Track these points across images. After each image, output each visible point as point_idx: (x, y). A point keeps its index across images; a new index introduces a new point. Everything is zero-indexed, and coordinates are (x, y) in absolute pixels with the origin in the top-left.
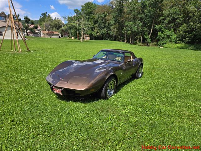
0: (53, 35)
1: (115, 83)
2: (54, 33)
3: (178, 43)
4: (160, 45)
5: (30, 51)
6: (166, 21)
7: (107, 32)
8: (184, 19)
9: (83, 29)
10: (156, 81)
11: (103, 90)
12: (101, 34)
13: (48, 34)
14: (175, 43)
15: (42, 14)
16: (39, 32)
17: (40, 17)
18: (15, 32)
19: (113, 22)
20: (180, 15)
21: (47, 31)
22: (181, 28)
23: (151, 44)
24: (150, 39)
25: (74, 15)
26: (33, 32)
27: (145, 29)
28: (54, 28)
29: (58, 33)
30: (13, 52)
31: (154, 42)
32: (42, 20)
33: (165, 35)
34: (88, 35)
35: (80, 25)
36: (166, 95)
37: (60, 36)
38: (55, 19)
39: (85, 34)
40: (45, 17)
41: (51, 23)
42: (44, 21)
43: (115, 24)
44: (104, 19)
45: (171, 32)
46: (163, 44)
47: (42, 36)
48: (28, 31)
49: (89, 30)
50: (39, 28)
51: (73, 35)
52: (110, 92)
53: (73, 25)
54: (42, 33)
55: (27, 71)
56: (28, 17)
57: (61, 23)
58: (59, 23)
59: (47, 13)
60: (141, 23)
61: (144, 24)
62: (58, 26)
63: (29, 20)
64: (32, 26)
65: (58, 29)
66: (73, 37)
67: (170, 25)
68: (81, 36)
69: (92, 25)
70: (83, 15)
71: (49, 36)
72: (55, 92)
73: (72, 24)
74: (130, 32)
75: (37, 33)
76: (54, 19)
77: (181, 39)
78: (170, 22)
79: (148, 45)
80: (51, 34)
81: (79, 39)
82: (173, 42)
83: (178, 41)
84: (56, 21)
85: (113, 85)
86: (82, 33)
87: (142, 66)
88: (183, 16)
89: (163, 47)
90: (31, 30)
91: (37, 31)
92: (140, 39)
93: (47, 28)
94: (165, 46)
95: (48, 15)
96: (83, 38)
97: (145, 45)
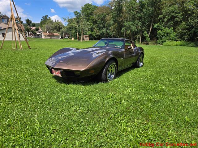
0: (54, 36)
1: (115, 67)
2: (55, 35)
3: (178, 41)
4: (159, 44)
5: (31, 48)
6: (165, 20)
7: (106, 32)
8: (183, 17)
9: (83, 29)
10: (158, 69)
11: (104, 72)
12: (101, 34)
13: (49, 36)
14: (175, 41)
15: (43, 17)
16: (40, 34)
17: (41, 20)
18: (17, 33)
19: (112, 22)
20: (179, 13)
21: (48, 33)
22: (180, 26)
23: (150, 43)
24: (149, 37)
25: (74, 17)
26: (34, 34)
27: (144, 28)
28: (55, 30)
29: (59, 35)
30: (14, 49)
31: (154, 40)
32: (43, 23)
33: (164, 33)
34: (88, 36)
35: (79, 26)
36: (168, 79)
37: (61, 38)
38: (56, 21)
39: (85, 35)
40: (46, 20)
41: (51, 25)
42: (44, 23)
43: (114, 24)
44: (103, 20)
45: (170, 30)
46: (162, 42)
47: (43, 37)
48: (30, 33)
49: (89, 30)
50: (40, 30)
51: (73, 36)
52: (111, 76)
53: (73, 26)
54: (43, 35)
55: (27, 63)
56: (29, 20)
57: (61, 25)
58: (59, 25)
59: (47, 16)
60: (140, 22)
61: (143, 24)
62: (58, 28)
63: (31, 22)
64: (34, 28)
65: (58, 31)
66: (73, 38)
67: (169, 24)
68: (81, 36)
69: (92, 25)
70: (83, 16)
71: (50, 38)
72: (54, 74)
73: (72, 24)
74: (129, 31)
75: (38, 35)
76: (54, 21)
77: (181, 36)
78: (169, 20)
79: (147, 44)
80: (52, 36)
81: (79, 40)
82: (173, 39)
83: (178, 38)
84: (56, 23)
85: (113, 70)
86: (82, 34)
87: (142, 55)
88: (182, 14)
89: (163, 44)
90: (32, 32)
91: (38, 33)
92: (139, 39)
93: (48, 30)
94: (164, 43)
95: (49, 17)
96: (83, 39)
97: (144, 44)
